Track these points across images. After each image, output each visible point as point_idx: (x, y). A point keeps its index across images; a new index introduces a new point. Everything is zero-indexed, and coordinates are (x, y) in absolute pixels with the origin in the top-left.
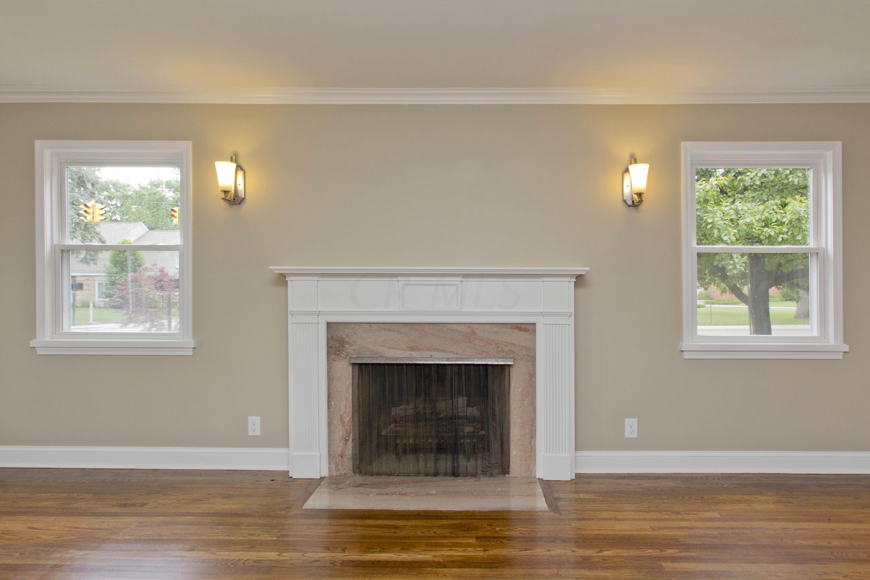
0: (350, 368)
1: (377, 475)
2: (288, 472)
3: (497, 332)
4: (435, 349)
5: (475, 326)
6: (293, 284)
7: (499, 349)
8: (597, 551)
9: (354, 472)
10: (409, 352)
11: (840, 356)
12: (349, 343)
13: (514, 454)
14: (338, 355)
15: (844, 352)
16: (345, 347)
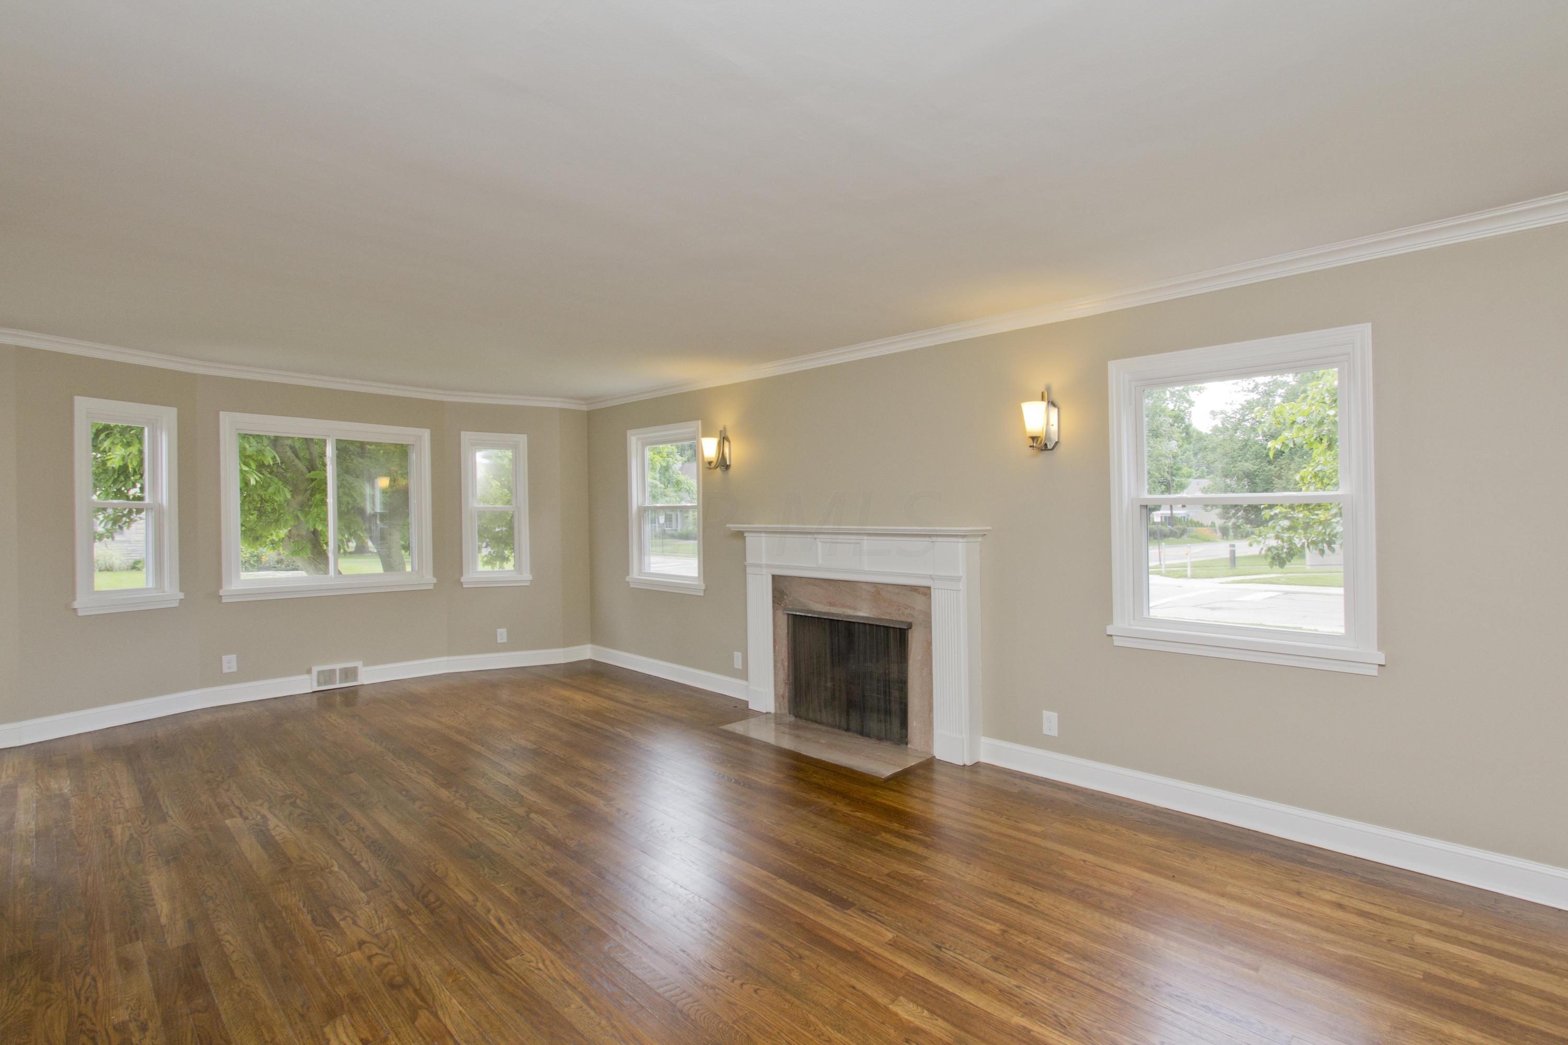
0: (786, 617)
1: (812, 721)
2: (747, 702)
3: (898, 594)
4: (848, 606)
5: (880, 586)
6: (750, 539)
7: (900, 612)
8: (851, 809)
9: (790, 713)
10: (828, 607)
11: (1374, 671)
12: (787, 595)
13: (915, 725)
14: (779, 604)
15: (1380, 665)
16: (783, 598)
